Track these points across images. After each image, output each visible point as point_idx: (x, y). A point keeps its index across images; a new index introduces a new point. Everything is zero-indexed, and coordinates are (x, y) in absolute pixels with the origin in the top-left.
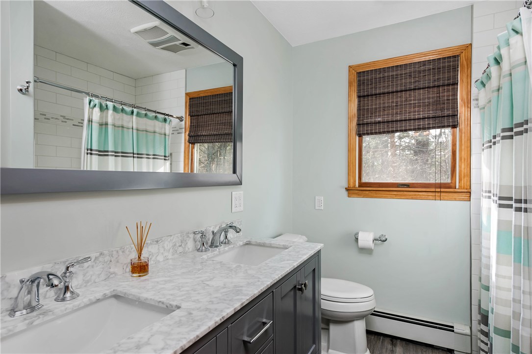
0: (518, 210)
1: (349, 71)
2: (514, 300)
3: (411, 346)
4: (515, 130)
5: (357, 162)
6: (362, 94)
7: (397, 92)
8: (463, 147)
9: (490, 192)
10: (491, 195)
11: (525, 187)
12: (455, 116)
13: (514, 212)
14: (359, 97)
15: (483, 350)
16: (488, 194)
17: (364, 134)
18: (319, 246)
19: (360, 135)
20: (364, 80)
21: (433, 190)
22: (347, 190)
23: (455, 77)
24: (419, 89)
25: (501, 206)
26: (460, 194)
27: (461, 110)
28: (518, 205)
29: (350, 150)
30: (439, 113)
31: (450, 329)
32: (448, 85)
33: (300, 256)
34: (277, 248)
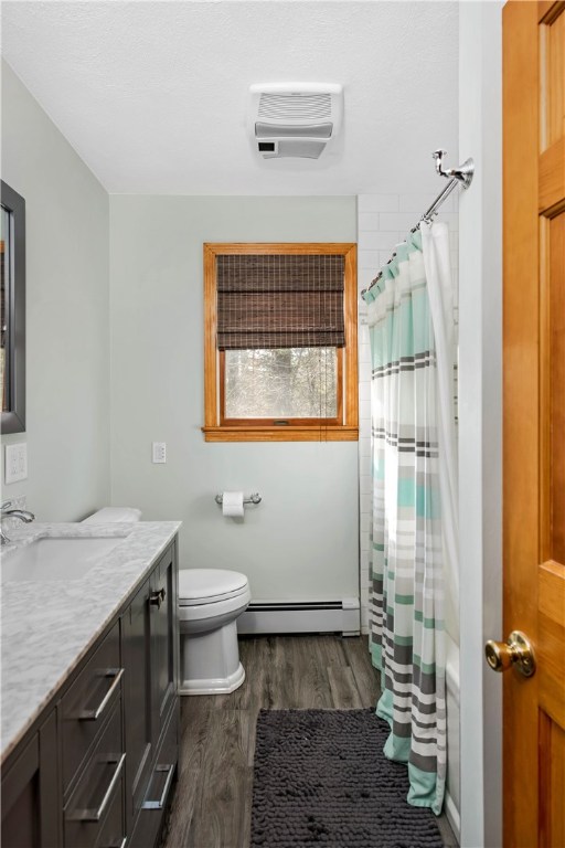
0: (421, 454)
1: (205, 250)
2: (417, 560)
3: (293, 640)
4: (401, 364)
5: (217, 388)
6: (224, 288)
7: (272, 292)
8: (350, 373)
9: (382, 430)
10: (384, 434)
11: (428, 428)
12: (341, 332)
13: (416, 458)
14: (220, 292)
15: (375, 624)
16: (379, 433)
17: (228, 348)
18: (176, 526)
19: (222, 349)
20: (227, 268)
21: (318, 428)
22: (204, 430)
23: (341, 283)
24: (300, 291)
25: (401, 449)
26: (348, 433)
27: (348, 326)
28: (421, 449)
29: (208, 371)
30: (324, 327)
31: (337, 605)
32: (333, 291)
33: (152, 548)
34: (102, 537)
